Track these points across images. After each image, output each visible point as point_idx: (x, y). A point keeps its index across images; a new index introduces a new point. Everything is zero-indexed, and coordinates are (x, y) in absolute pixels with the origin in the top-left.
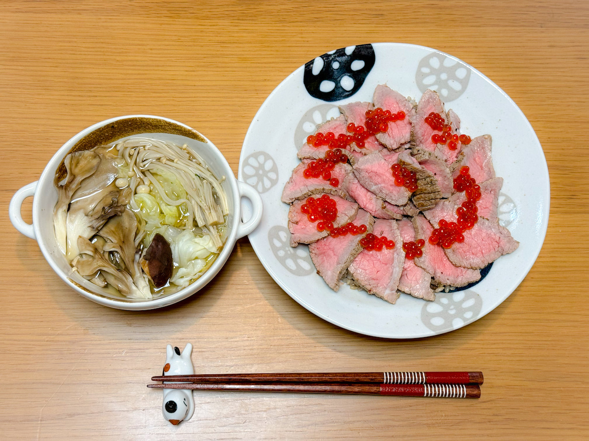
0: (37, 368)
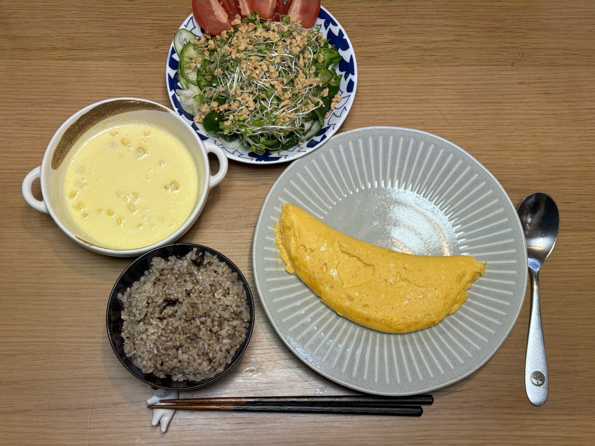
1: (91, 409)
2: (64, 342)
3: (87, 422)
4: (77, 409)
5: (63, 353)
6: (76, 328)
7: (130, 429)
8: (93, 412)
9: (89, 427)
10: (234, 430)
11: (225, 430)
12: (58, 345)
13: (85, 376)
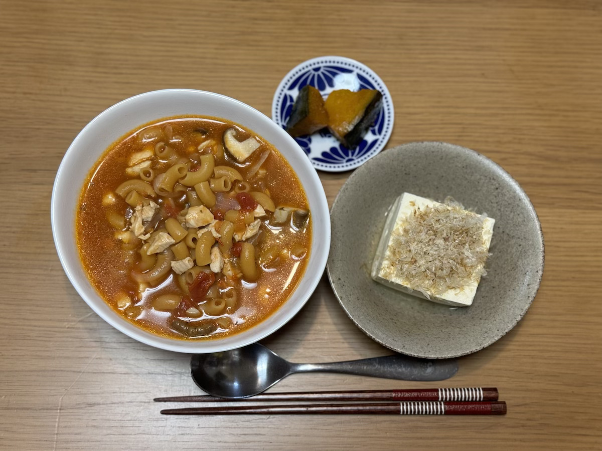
0: (58, 355)
1: (60, 409)
2: (30, 326)
3: (55, 426)
4: (44, 409)
5: (27, 340)
6: (46, 309)
7: (107, 437)
8: (62, 414)
9: (56, 432)
10: (238, 442)
11: (227, 442)
12: (23, 329)
13: (55, 369)
